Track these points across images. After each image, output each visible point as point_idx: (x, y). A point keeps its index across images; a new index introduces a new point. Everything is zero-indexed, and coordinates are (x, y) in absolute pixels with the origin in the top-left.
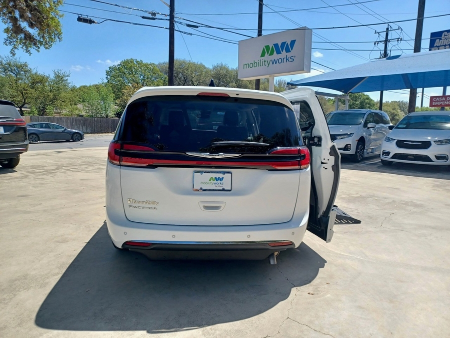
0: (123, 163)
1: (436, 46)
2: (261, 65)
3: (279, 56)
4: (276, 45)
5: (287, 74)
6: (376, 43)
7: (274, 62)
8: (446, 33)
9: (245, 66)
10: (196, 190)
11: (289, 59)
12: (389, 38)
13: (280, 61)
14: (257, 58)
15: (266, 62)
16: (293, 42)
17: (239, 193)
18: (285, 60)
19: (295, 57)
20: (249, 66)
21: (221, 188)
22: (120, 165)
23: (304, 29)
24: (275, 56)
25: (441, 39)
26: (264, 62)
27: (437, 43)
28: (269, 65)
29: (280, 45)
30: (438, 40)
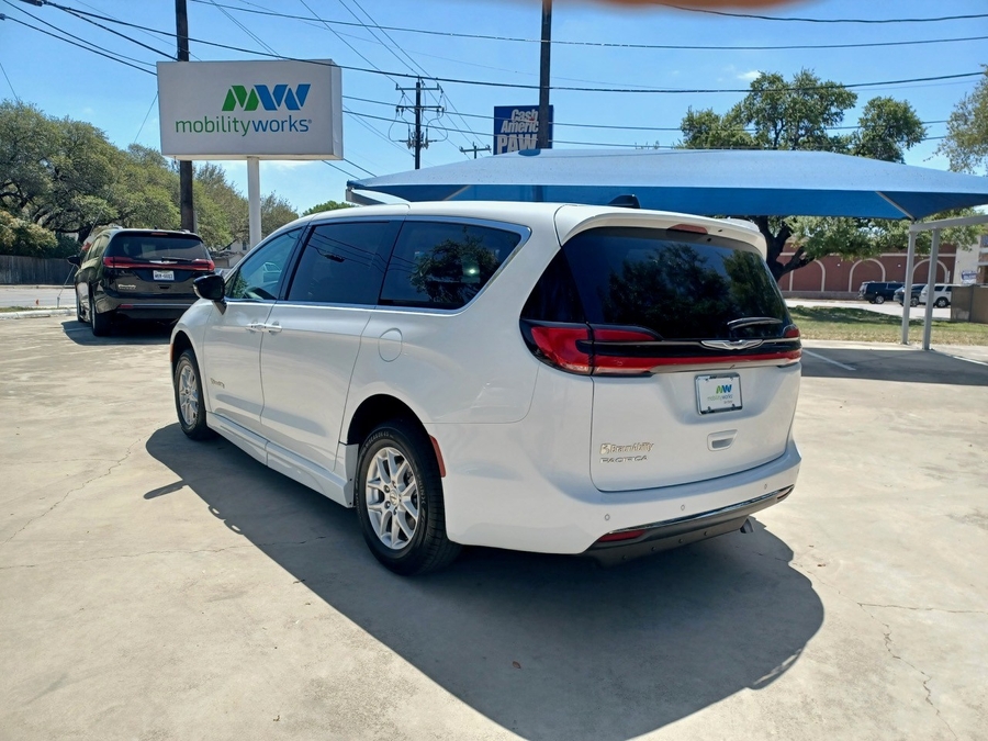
0: (598, 370)
1: (504, 133)
2: (226, 128)
3: (271, 115)
4: (262, 89)
5: (293, 156)
6: (400, 108)
7: (260, 126)
8: (517, 111)
9: (181, 125)
10: (703, 413)
11: (297, 125)
12: (422, 104)
13: (275, 126)
14: (215, 110)
15: (239, 126)
16: (303, 90)
17: (751, 413)
18: (287, 125)
19: (310, 121)
20: (193, 128)
21: (730, 406)
22: (591, 374)
23: (329, 64)
24: (261, 113)
25: (510, 121)
26: (232, 125)
27: (506, 127)
28: (246, 131)
29: (271, 90)
30: (505, 122)
